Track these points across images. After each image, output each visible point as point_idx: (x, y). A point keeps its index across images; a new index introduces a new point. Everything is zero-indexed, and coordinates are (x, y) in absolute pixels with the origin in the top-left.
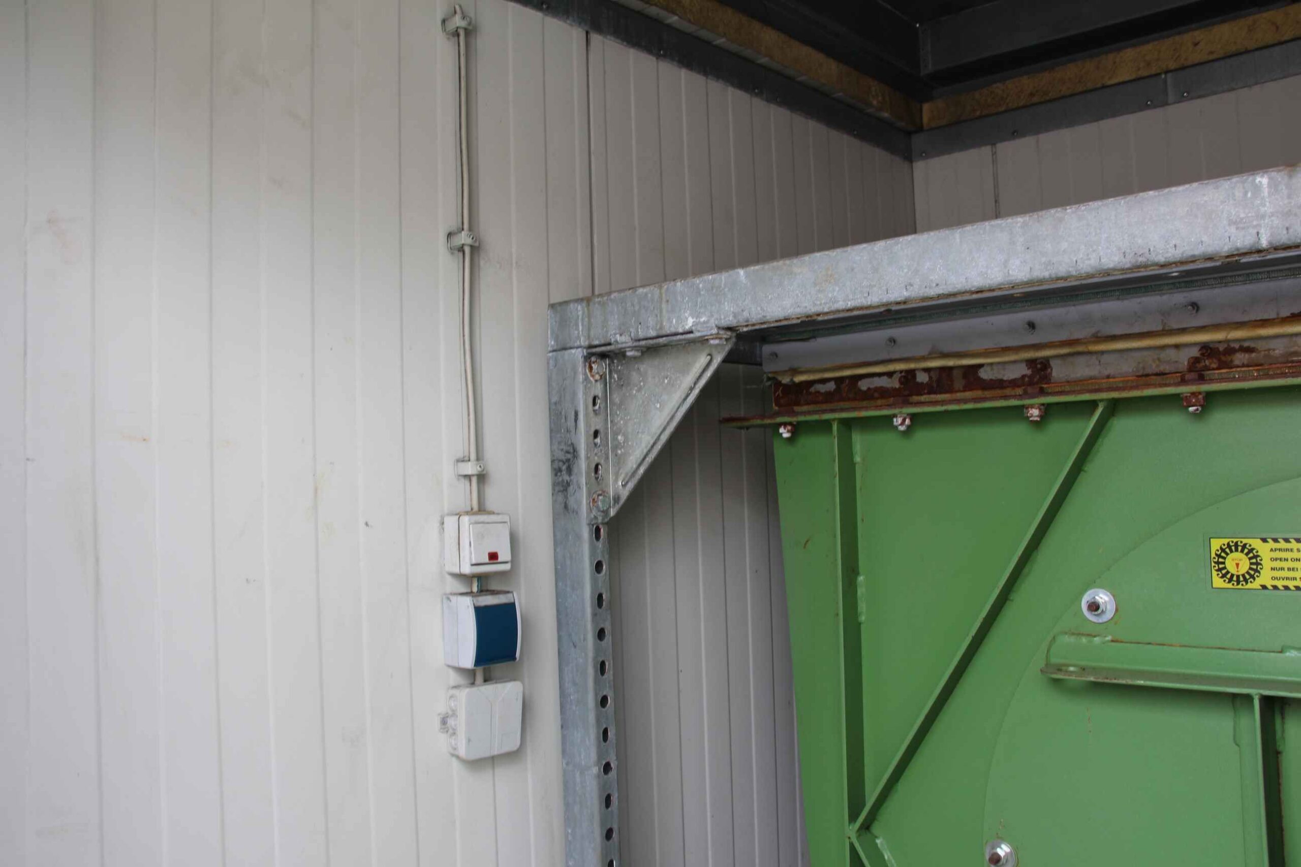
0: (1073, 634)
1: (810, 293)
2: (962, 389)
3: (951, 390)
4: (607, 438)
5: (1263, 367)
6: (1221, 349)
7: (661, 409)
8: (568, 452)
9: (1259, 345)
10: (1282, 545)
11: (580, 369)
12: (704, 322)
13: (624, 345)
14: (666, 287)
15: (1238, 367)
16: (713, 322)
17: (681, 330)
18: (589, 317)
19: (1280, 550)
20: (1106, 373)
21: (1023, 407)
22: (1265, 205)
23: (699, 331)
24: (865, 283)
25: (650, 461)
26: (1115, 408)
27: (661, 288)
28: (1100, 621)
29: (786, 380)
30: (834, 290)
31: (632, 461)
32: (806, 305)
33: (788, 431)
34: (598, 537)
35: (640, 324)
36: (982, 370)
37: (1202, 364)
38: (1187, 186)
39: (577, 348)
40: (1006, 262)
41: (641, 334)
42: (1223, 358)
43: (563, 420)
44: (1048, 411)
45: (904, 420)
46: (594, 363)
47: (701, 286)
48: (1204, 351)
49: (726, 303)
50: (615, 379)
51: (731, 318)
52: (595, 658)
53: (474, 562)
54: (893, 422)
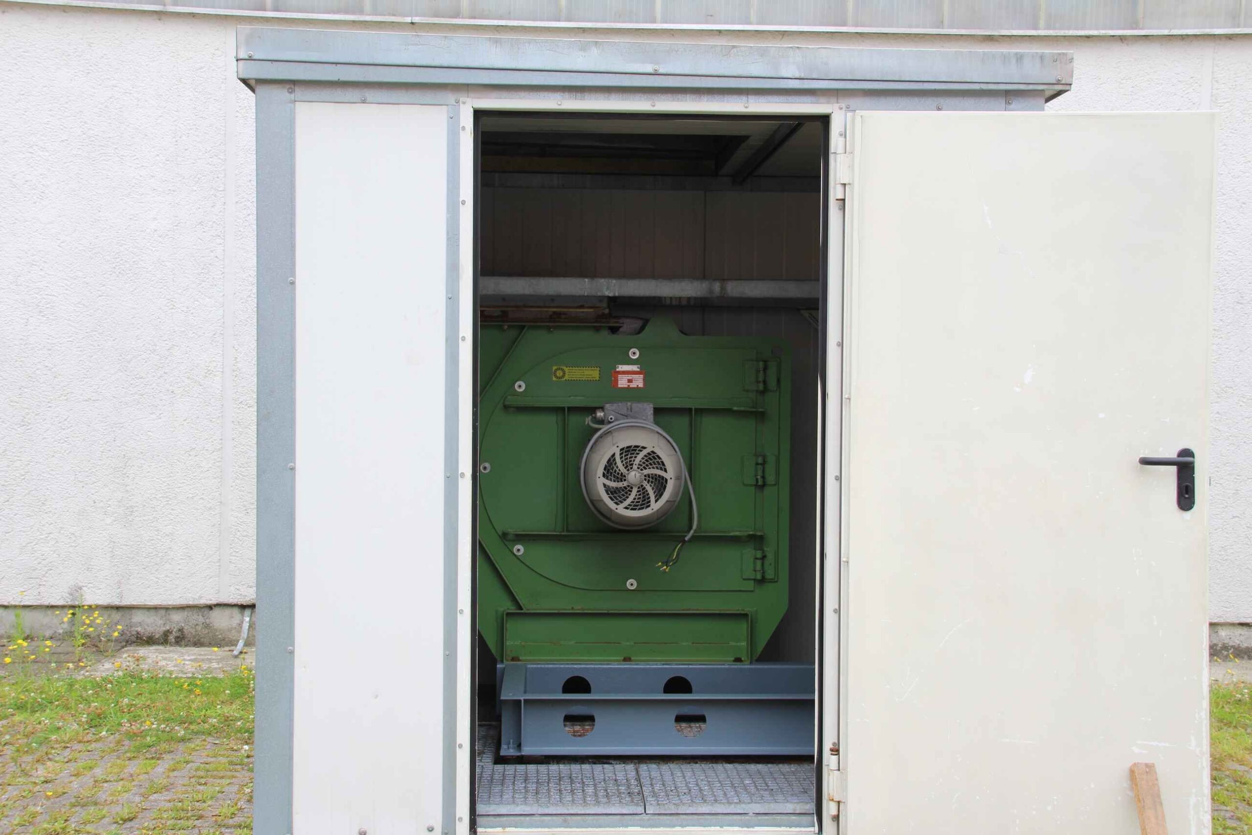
0: (514, 395)
5: (568, 319)
6: (558, 313)
9: (569, 313)
10: (571, 368)
15: (562, 319)
19: (570, 370)
21: (502, 325)
28: (521, 391)
36: (486, 312)
37: (553, 317)
42: (559, 316)
44: (507, 327)
48: (554, 313)
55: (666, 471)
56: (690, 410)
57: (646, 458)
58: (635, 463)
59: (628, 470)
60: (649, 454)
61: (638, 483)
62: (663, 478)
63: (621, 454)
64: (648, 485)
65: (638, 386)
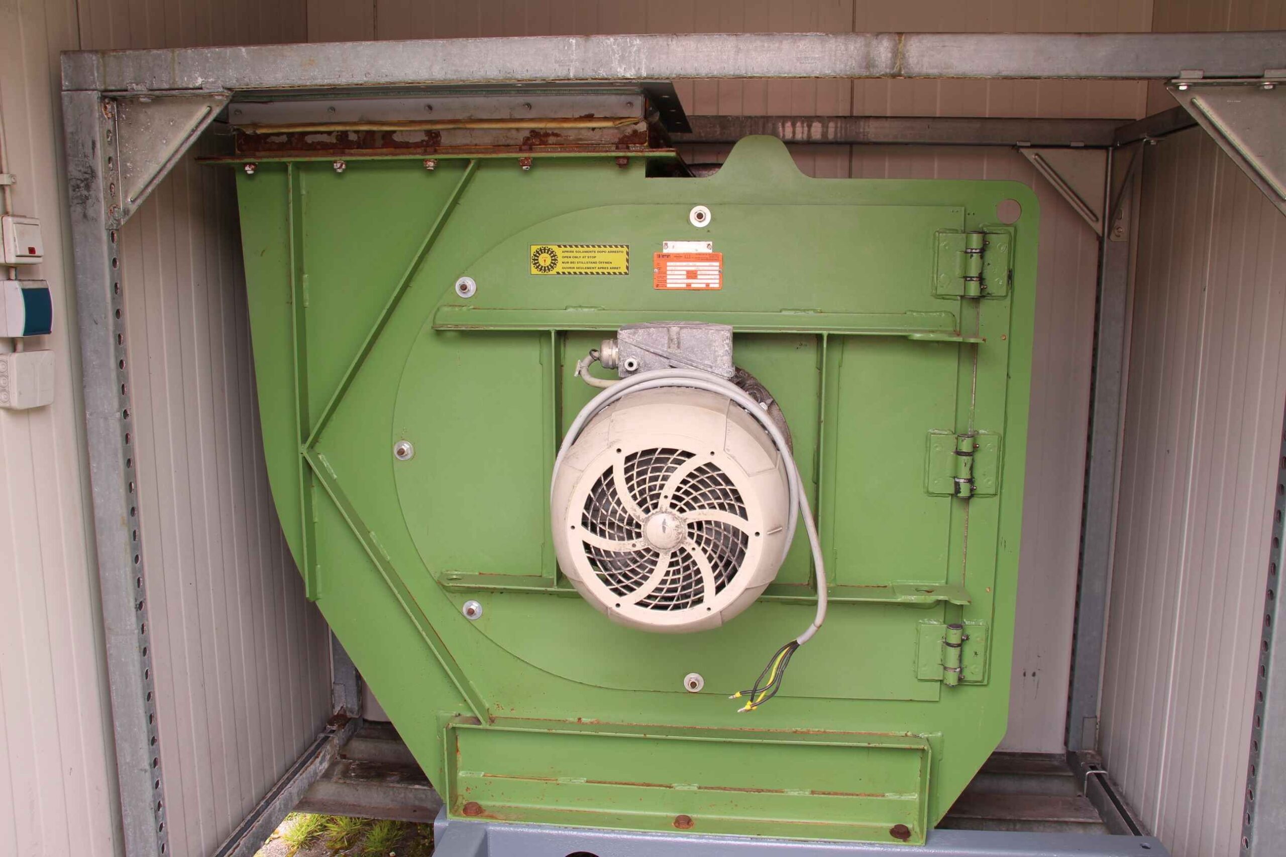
0: (450, 306)
1: (297, 71)
2: (380, 146)
3: (373, 147)
4: (117, 164)
5: (563, 145)
6: (542, 133)
7: (167, 144)
8: (86, 173)
9: (564, 133)
10: (569, 249)
11: (96, 108)
12: (213, 82)
13: (139, 93)
14: (178, 52)
15: (550, 145)
16: (220, 83)
17: (191, 86)
18: (105, 66)
19: (567, 252)
20: (474, 142)
21: (423, 160)
22: (573, 55)
23: (208, 89)
24: (337, 69)
25: (157, 183)
26: (481, 164)
27: (173, 52)
28: (466, 297)
29: (249, 132)
30: (315, 71)
31: (141, 183)
32: (294, 78)
33: (252, 170)
34: (113, 240)
35: (155, 77)
36: (395, 135)
37: (531, 141)
38: (536, 37)
39: (93, 90)
40: (431, 66)
41: (155, 86)
42: (543, 139)
43: (80, 147)
44: (439, 164)
45: (341, 165)
46: (108, 104)
47: (209, 55)
48: (533, 134)
49: (230, 70)
50: (123, 118)
51: (234, 82)
52: (114, 332)
53: (19, 254)
54: (333, 166)
55: (744, 514)
56: (819, 337)
57: (692, 482)
58: (663, 493)
59: (647, 511)
60: (699, 469)
61: (673, 543)
62: (736, 531)
63: (627, 470)
64: (699, 549)
65: (708, 285)
